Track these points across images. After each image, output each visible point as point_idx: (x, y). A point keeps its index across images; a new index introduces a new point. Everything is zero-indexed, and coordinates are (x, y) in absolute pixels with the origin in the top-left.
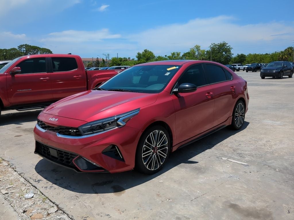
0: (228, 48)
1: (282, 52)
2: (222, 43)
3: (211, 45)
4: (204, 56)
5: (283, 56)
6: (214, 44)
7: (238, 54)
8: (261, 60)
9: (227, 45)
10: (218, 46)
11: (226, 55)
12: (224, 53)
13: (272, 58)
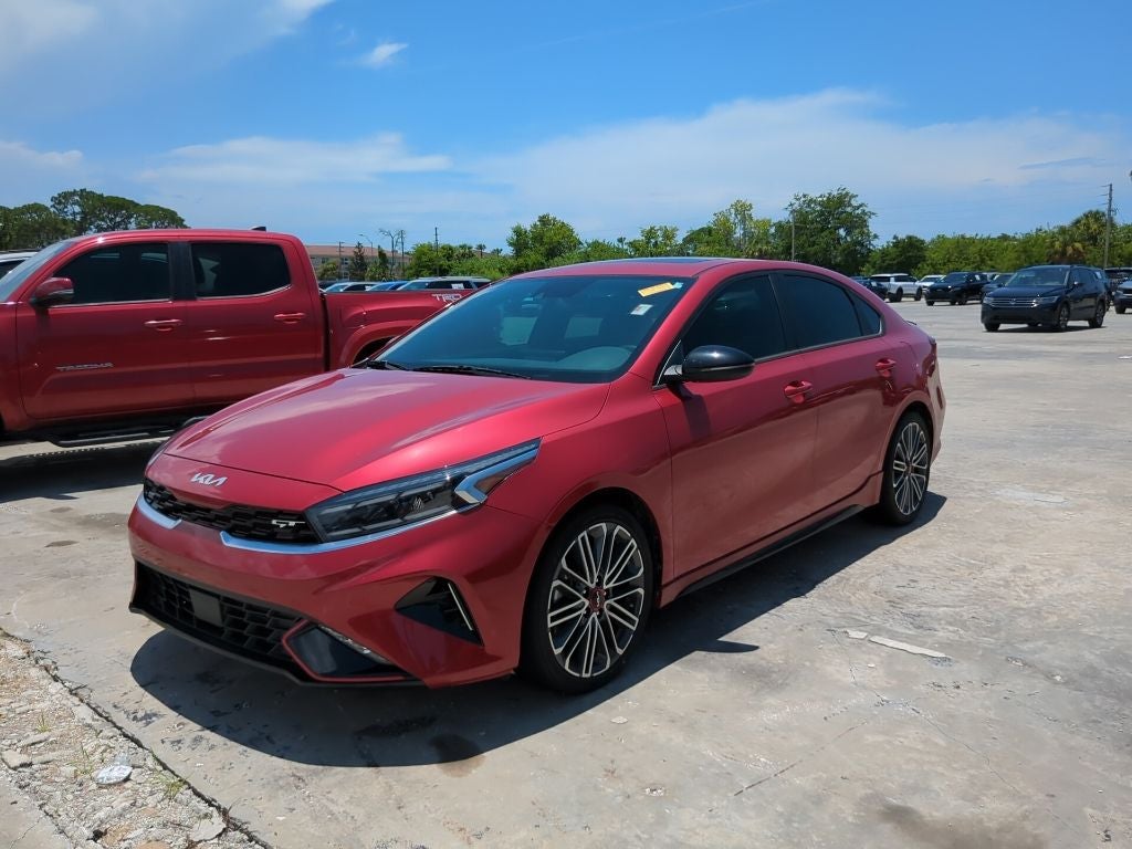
0: (859, 211)
1: (1063, 231)
2: (835, 193)
3: (794, 201)
4: (768, 243)
5: (1065, 245)
6: (804, 196)
7: (895, 237)
8: (983, 261)
9: (854, 203)
10: (821, 204)
11: (849, 239)
12: (842, 232)
13: (1025, 251)
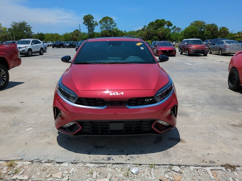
0: (29, 27)
1: (72, 33)
2: (22, 22)
3: (12, 23)
4: (7, 33)
5: (73, 36)
6: (15, 22)
7: (38, 33)
8: (57, 39)
9: (27, 25)
10: (19, 24)
11: (27, 33)
12: (25, 31)
13: (65, 37)
